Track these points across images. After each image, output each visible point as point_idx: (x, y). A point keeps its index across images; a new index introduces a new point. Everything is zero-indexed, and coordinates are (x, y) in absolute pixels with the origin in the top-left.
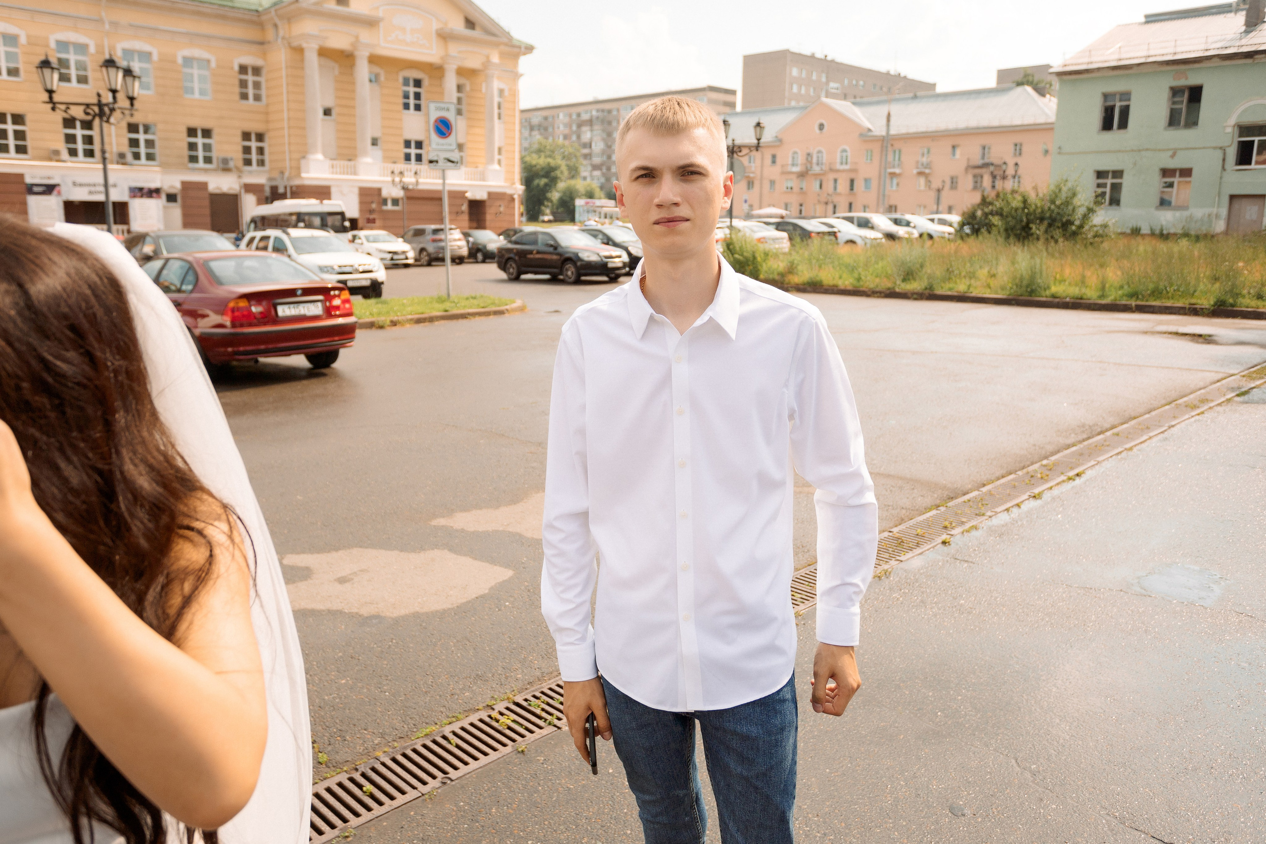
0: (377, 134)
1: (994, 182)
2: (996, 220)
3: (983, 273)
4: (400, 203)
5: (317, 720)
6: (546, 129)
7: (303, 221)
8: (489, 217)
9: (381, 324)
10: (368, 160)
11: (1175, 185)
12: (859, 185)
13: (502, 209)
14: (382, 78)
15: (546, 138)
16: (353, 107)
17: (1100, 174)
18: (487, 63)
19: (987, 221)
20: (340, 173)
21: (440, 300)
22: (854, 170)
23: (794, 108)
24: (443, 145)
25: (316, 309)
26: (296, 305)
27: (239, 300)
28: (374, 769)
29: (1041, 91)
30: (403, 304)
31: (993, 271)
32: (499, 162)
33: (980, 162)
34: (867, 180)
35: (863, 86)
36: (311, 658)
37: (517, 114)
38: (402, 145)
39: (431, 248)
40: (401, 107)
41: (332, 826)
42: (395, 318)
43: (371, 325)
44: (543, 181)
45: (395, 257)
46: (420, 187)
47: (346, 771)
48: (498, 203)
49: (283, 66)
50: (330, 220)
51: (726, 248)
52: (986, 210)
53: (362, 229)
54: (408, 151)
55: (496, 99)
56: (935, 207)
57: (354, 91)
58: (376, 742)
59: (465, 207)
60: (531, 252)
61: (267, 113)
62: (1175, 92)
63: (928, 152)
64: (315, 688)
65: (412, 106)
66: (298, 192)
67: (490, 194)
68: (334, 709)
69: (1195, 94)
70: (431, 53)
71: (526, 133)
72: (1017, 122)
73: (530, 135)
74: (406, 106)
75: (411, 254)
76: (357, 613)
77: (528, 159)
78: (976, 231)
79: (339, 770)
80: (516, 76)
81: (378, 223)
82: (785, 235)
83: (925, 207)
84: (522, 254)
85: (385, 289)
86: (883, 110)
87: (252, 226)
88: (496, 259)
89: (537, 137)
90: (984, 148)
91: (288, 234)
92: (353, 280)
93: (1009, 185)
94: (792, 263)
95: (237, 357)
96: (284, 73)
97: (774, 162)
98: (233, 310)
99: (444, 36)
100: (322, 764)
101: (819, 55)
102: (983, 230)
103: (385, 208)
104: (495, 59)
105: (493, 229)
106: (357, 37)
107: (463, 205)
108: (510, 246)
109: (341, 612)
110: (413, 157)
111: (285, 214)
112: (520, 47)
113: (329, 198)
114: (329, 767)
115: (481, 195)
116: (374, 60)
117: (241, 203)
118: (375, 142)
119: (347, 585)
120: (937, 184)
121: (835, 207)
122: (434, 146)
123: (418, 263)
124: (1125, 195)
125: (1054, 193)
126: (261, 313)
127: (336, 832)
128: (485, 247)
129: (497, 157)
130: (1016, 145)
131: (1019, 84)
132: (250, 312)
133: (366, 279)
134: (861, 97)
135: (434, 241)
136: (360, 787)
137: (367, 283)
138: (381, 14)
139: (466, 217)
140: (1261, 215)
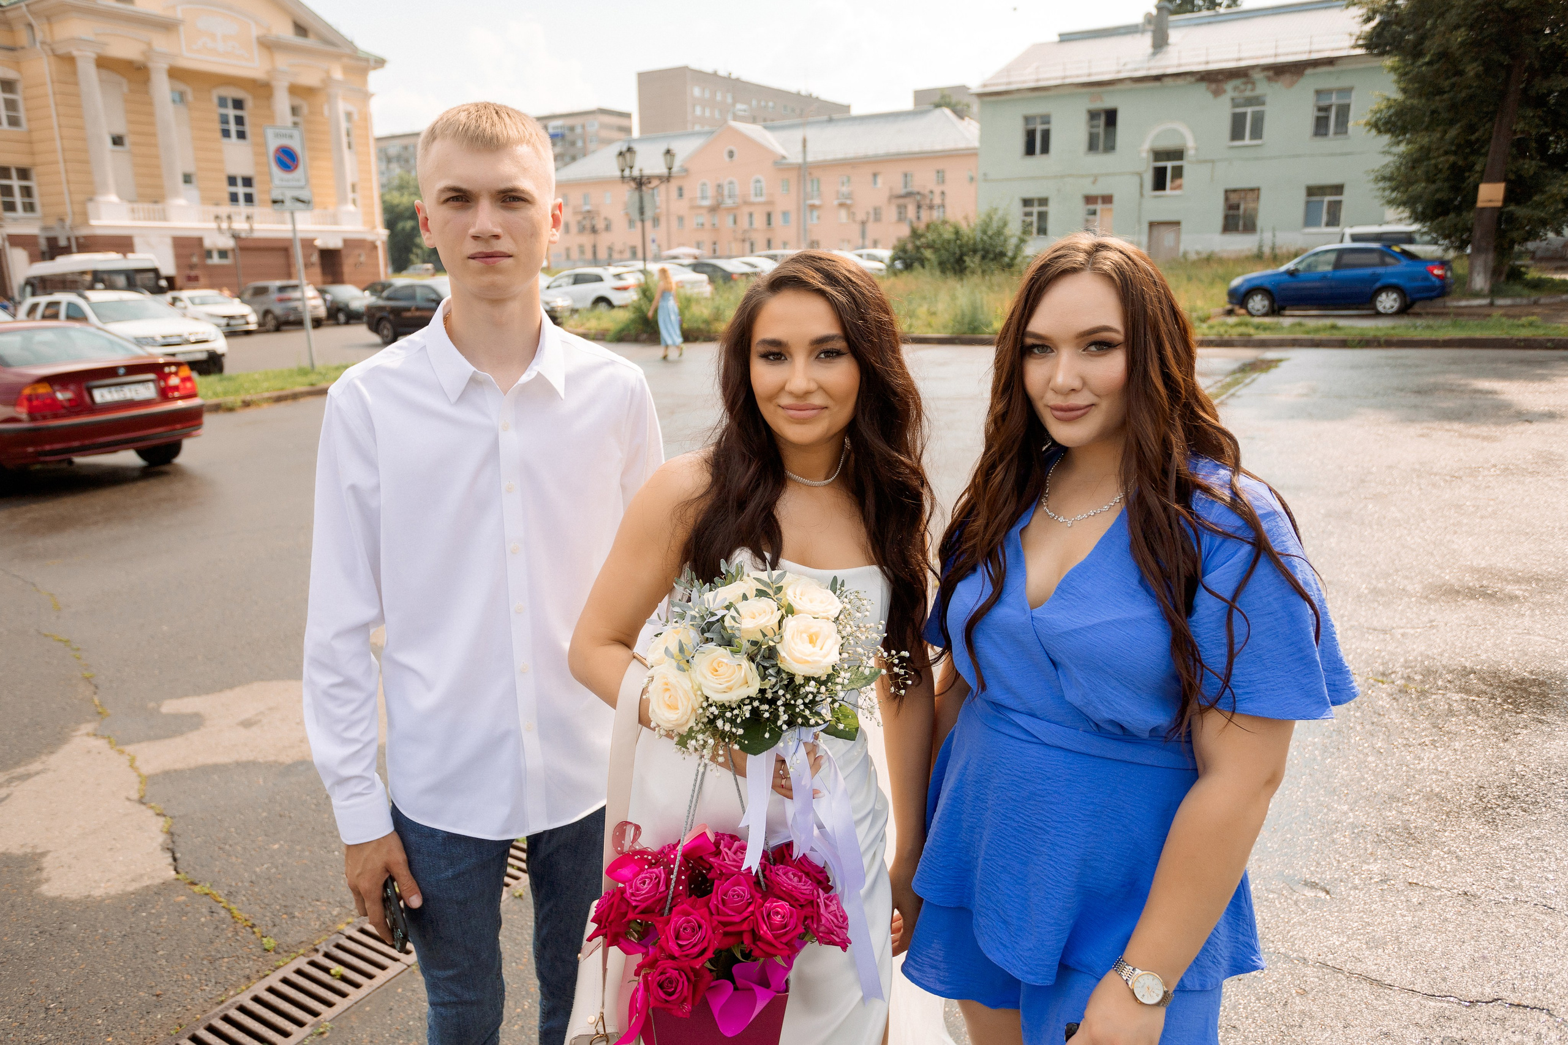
0: (190, 169)
1: (918, 212)
2: (928, 253)
3: (922, 311)
4: (230, 255)
5: (251, 898)
6: (407, 161)
7: (102, 281)
8: (347, 269)
9: (230, 405)
10: (181, 202)
11: (1098, 212)
12: (777, 220)
13: (363, 259)
14: (190, 97)
15: (409, 172)
16: (154, 135)
17: (1027, 202)
18: (328, 80)
19: (919, 255)
20: (145, 219)
21: (303, 372)
22: (770, 203)
23: (699, 134)
24: (288, 180)
25: (146, 391)
26: (118, 388)
27: (37, 386)
28: (338, 946)
29: (960, 114)
30: (256, 381)
31: (933, 309)
32: (354, 202)
33: (903, 191)
34: (785, 214)
35: (773, 108)
36: (226, 825)
37: (372, 143)
38: (225, 183)
39: (278, 309)
40: (219, 134)
41: (300, 1024)
42: (248, 398)
43: (217, 408)
44: (409, 224)
45: (233, 322)
46: (256, 235)
47: (303, 955)
48: (357, 252)
49: (48, 80)
50: (139, 278)
51: (641, 295)
52: (918, 243)
53: (181, 289)
54: (233, 189)
55: (344, 125)
56: (860, 241)
57: (151, 114)
58: (335, 913)
59: (315, 258)
60: (408, 309)
61: (30, 142)
62: (1093, 115)
63: (849, 180)
64: (240, 860)
65: (233, 133)
66: (88, 244)
67: (345, 241)
68: (271, 882)
69: (1111, 117)
70: (253, 66)
71: (383, 166)
72: (938, 147)
73: (388, 168)
74: (226, 133)
75: (253, 319)
76: (275, 762)
77: (388, 197)
78: (908, 267)
79: (293, 955)
80: (366, 96)
81: (202, 281)
82: (704, 277)
83: (849, 241)
84: (397, 312)
85: (227, 363)
86: (797, 135)
87: (28, 289)
88: (365, 319)
89: (397, 170)
90: (906, 175)
91: (85, 298)
92: (184, 353)
93: (936, 215)
94: (718, 309)
95: (42, 459)
96: (49, 89)
97: (681, 195)
98: (29, 399)
99: (269, 45)
100: (268, 951)
101: (722, 73)
102: (916, 265)
103: (209, 262)
104: (338, 74)
105: (355, 283)
106: (149, 44)
107: (311, 255)
108: (381, 303)
109: (254, 763)
110: (241, 198)
111: (73, 273)
112: (367, 60)
113: (132, 251)
114: (279, 953)
115: (335, 243)
116: (176, 74)
117: (6, 261)
118: (187, 179)
119: (255, 729)
120: (861, 216)
121: (752, 245)
122: (277, 182)
123: (263, 328)
124: (1051, 224)
125: (985, 221)
126: (70, 400)
127: (307, 1030)
128: (347, 306)
129: (350, 196)
130: (938, 172)
131: (938, 106)
132: (54, 400)
133: (201, 351)
134: (773, 120)
135: (281, 300)
136: (327, 970)
137: (203, 356)
138: (179, 14)
139: (317, 270)
140: (1178, 241)
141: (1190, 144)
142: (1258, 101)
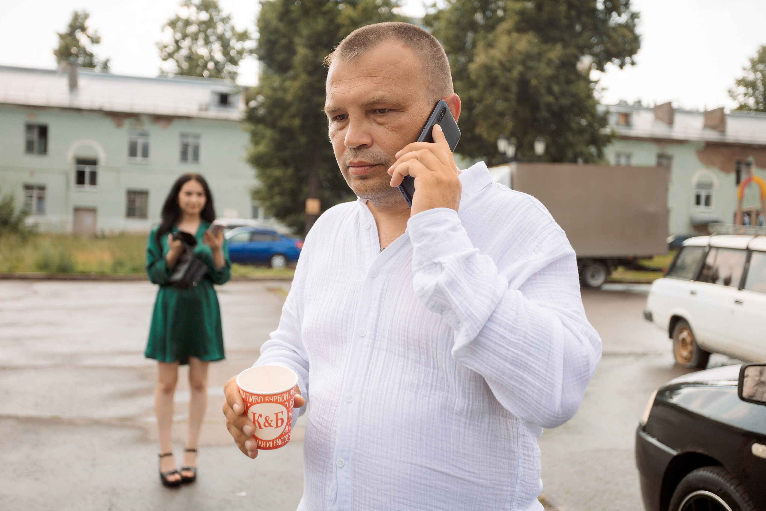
11: (34, 197)
69: (43, 131)
140: (95, 221)
141: (102, 155)
142: (145, 134)
